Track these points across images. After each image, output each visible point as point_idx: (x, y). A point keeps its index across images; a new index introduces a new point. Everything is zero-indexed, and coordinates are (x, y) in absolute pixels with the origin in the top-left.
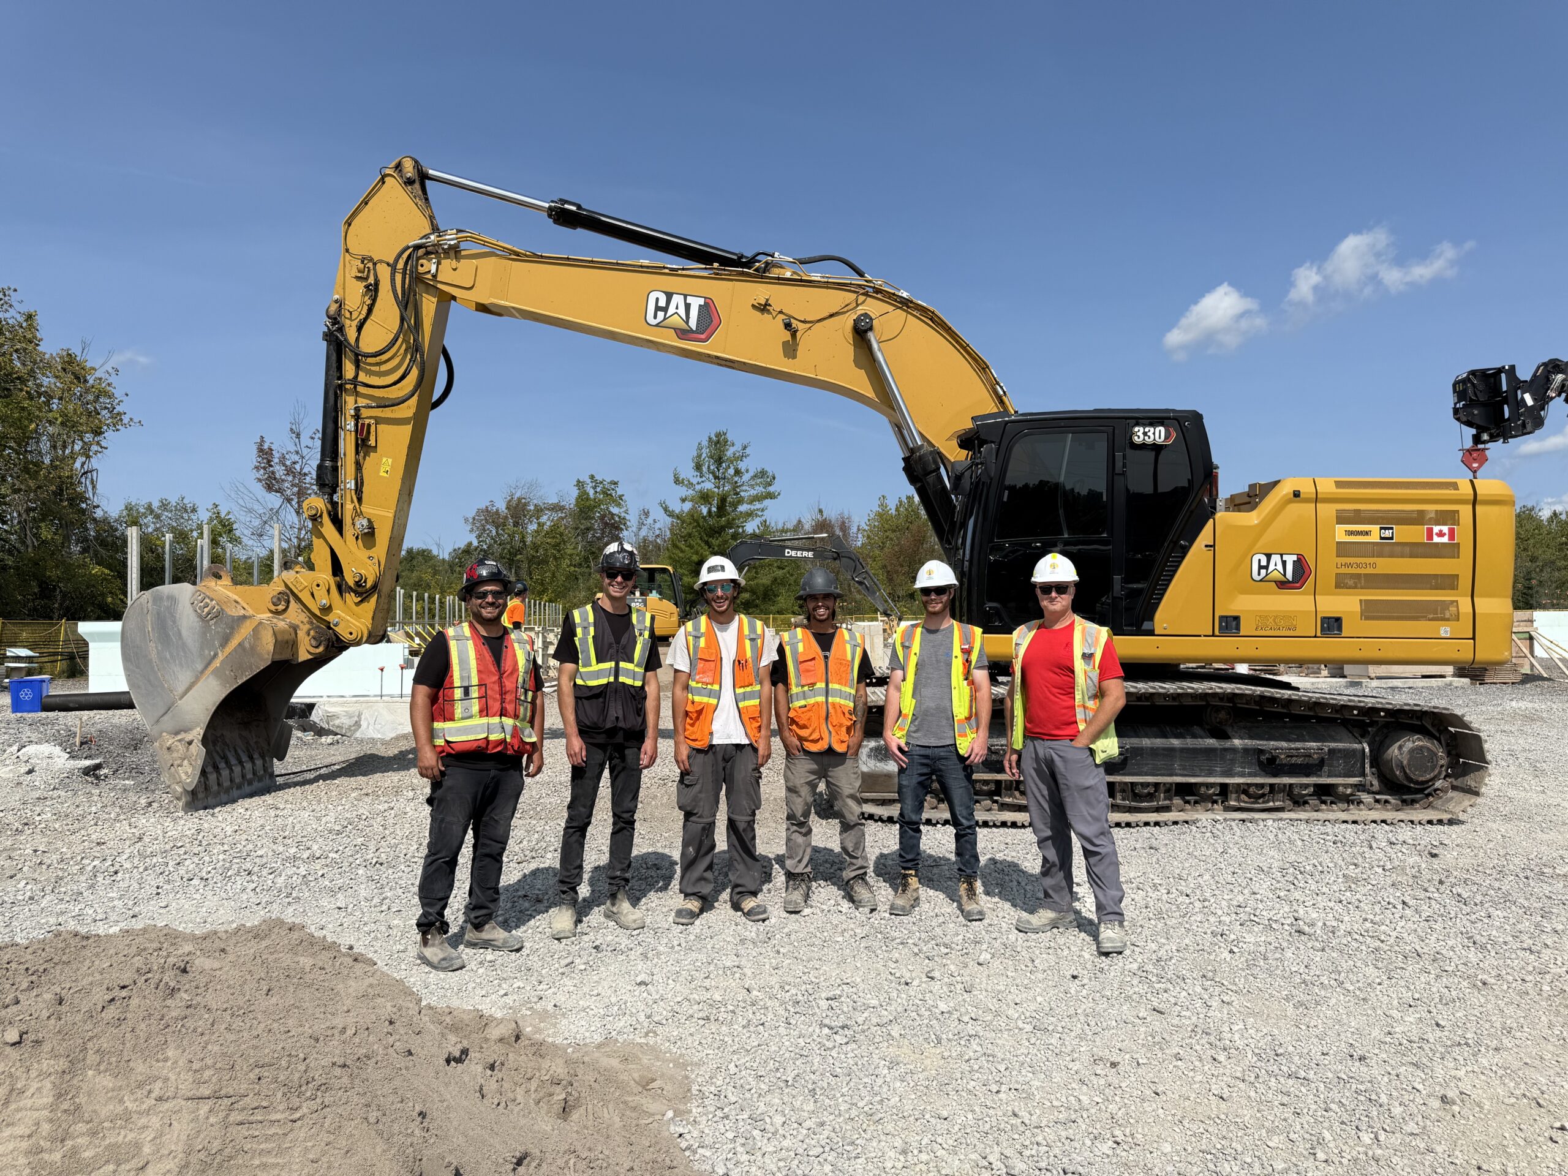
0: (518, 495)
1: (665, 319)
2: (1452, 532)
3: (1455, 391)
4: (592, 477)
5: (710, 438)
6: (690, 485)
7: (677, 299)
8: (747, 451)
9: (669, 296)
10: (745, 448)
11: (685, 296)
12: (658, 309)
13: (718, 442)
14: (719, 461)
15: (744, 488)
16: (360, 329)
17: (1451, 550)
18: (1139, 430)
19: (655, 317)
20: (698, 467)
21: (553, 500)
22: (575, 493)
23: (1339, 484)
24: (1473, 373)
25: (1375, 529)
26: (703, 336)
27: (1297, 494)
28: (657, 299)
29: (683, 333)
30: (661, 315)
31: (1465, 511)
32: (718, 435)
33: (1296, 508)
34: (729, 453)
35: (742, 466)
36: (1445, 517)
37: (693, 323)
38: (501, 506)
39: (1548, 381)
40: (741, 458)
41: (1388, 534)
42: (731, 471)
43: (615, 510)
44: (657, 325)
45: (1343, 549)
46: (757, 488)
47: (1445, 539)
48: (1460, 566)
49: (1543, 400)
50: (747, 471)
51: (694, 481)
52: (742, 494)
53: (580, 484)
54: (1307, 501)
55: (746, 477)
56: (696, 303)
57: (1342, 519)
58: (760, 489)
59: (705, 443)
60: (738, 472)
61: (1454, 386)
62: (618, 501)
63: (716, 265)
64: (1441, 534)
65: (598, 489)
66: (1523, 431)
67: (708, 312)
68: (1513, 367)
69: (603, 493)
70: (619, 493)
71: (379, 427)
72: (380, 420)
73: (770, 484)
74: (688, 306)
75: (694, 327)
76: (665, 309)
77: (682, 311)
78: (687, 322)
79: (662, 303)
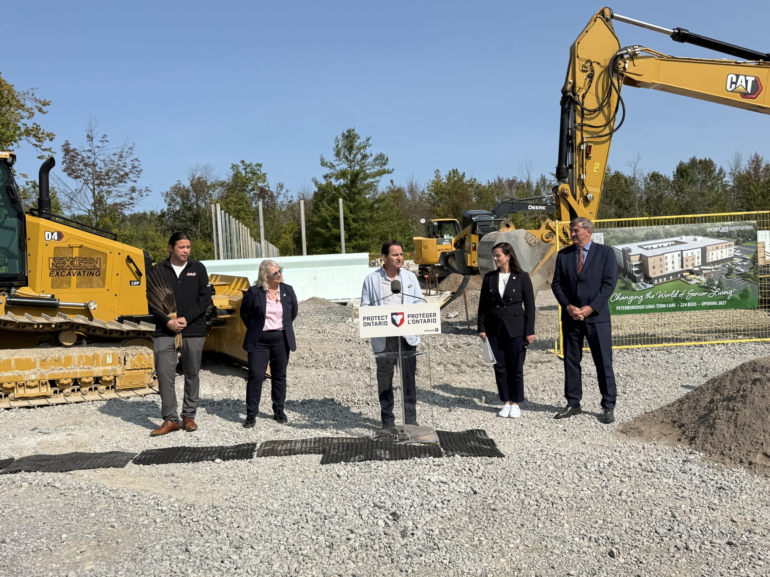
0: (197, 176)
1: (735, 88)
4: (243, 162)
5: (343, 134)
6: (332, 166)
7: (742, 78)
8: (370, 142)
9: (738, 76)
10: (368, 140)
11: (745, 76)
12: (732, 83)
14: (350, 149)
15: (368, 167)
16: (584, 97)
19: (731, 87)
20: (338, 154)
21: (221, 178)
22: (232, 173)
26: (754, 96)
28: (732, 78)
29: (744, 95)
30: (733, 86)
32: (349, 131)
34: (357, 144)
35: (368, 151)
37: (749, 90)
38: (187, 184)
40: (364, 147)
42: (359, 157)
43: (261, 184)
44: (732, 91)
46: (376, 167)
50: (371, 155)
51: (335, 163)
52: (367, 171)
53: (234, 167)
55: (370, 160)
56: (751, 79)
58: (377, 168)
59: (340, 138)
60: (365, 157)
62: (263, 178)
63: (761, 60)
65: (248, 170)
67: (756, 83)
69: (252, 172)
70: (263, 172)
71: (594, 147)
72: (596, 143)
73: (385, 164)
74: (747, 81)
75: (750, 92)
76: (736, 83)
77: (744, 84)
78: (746, 89)
79: (734, 80)
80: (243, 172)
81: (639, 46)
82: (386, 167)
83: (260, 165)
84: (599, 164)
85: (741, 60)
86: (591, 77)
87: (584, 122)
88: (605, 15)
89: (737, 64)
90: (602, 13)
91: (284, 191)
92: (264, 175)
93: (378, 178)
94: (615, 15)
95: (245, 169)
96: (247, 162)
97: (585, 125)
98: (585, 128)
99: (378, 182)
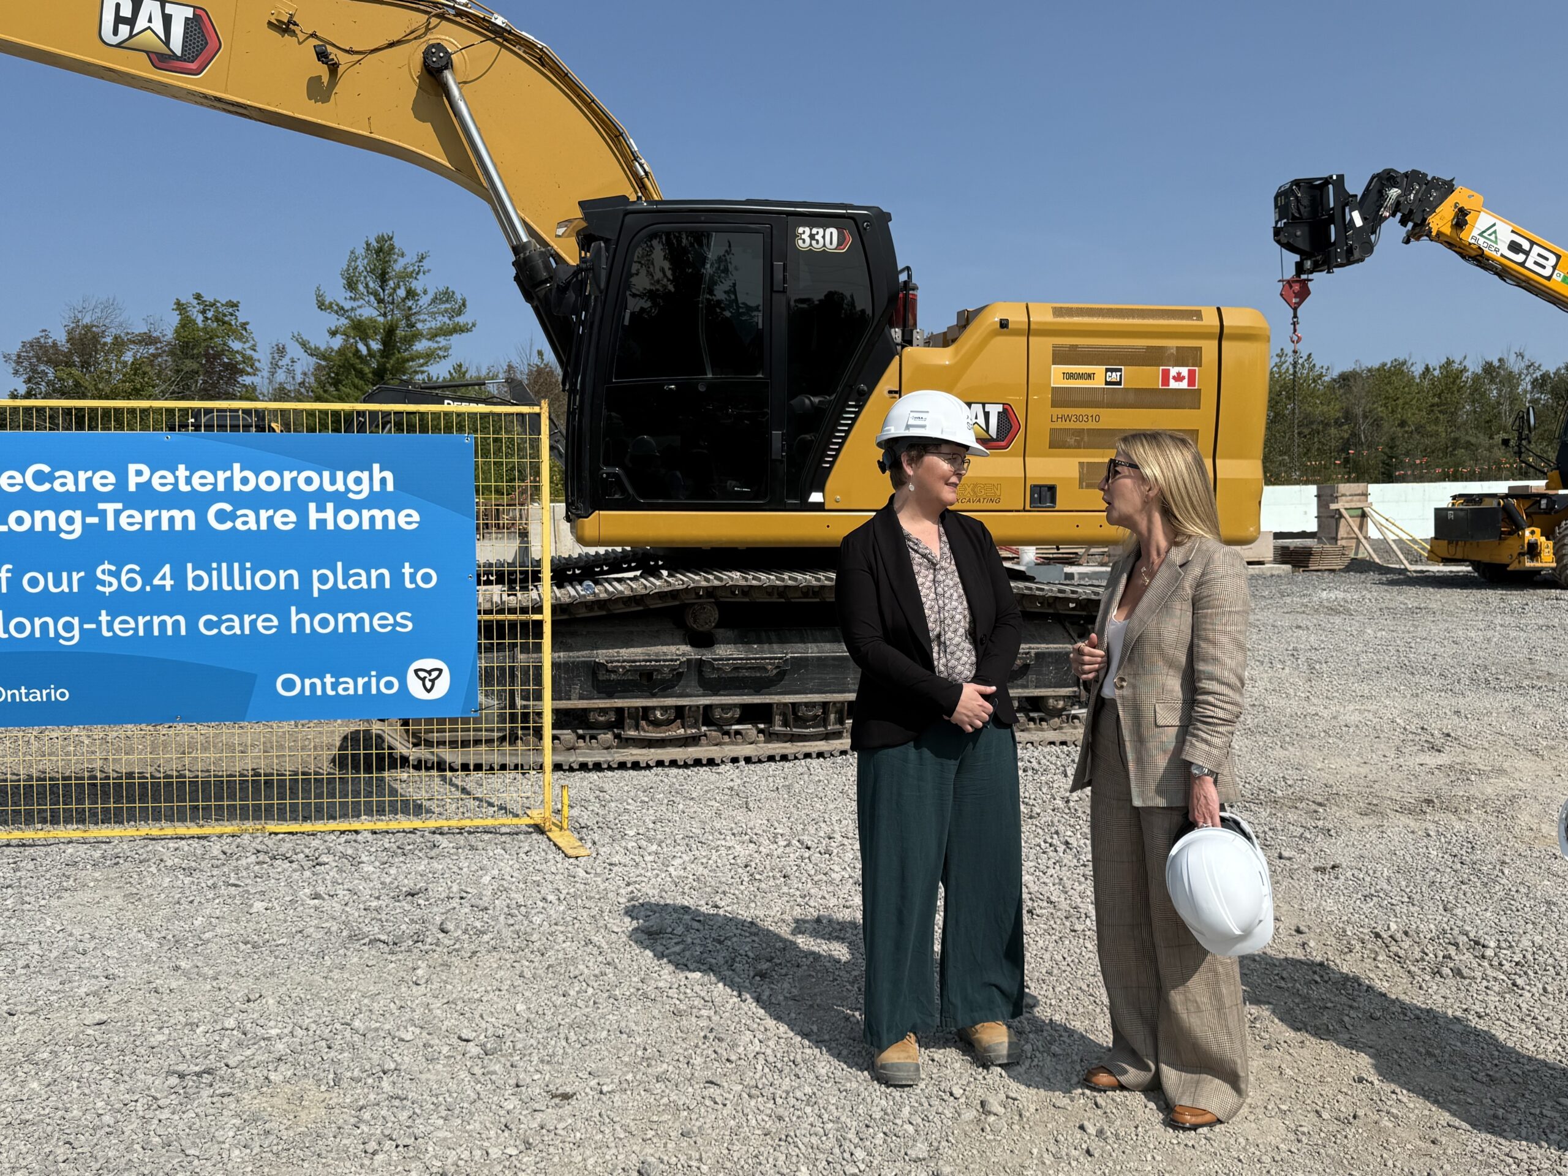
0: (87, 320)
1: (131, 36)
2: (1192, 374)
4: (198, 297)
5: (368, 245)
6: (341, 311)
7: (150, 7)
10: (422, 259)
11: (163, 3)
12: (119, 20)
13: (379, 251)
14: (383, 279)
15: (422, 317)
17: (1189, 399)
18: (804, 232)
19: (115, 32)
20: (351, 285)
21: (141, 328)
22: (175, 319)
23: (1058, 312)
24: (1297, 183)
25: (1099, 370)
26: (193, 66)
27: (1004, 324)
28: (118, 6)
29: (162, 59)
30: (124, 30)
31: (1209, 348)
32: (381, 239)
33: (1003, 341)
34: (398, 266)
35: (417, 285)
36: (1185, 357)
37: (177, 44)
38: (59, 336)
39: (1381, 196)
40: (414, 275)
41: (1115, 377)
42: (402, 293)
43: (236, 345)
44: (119, 45)
45: (1062, 398)
46: (440, 318)
47: (1184, 385)
48: (1200, 419)
49: (1373, 222)
51: (347, 305)
53: (180, 307)
54: (1017, 333)
56: (180, 14)
57: (1061, 356)
58: (442, 320)
60: (411, 294)
61: (1276, 198)
62: (241, 331)
64: (1178, 378)
65: (210, 314)
66: (1350, 259)
67: (200, 29)
68: (1341, 177)
69: (217, 319)
70: (241, 320)
73: (460, 313)
74: (167, 19)
75: (178, 51)
76: (131, 22)
77: (158, 26)
78: (167, 43)
79: (126, 12)
80: (200, 319)
82: (461, 320)
83: (234, 305)
91: (285, 361)
92: (244, 326)
95: (203, 312)
96: (208, 298)
99: (446, 349)
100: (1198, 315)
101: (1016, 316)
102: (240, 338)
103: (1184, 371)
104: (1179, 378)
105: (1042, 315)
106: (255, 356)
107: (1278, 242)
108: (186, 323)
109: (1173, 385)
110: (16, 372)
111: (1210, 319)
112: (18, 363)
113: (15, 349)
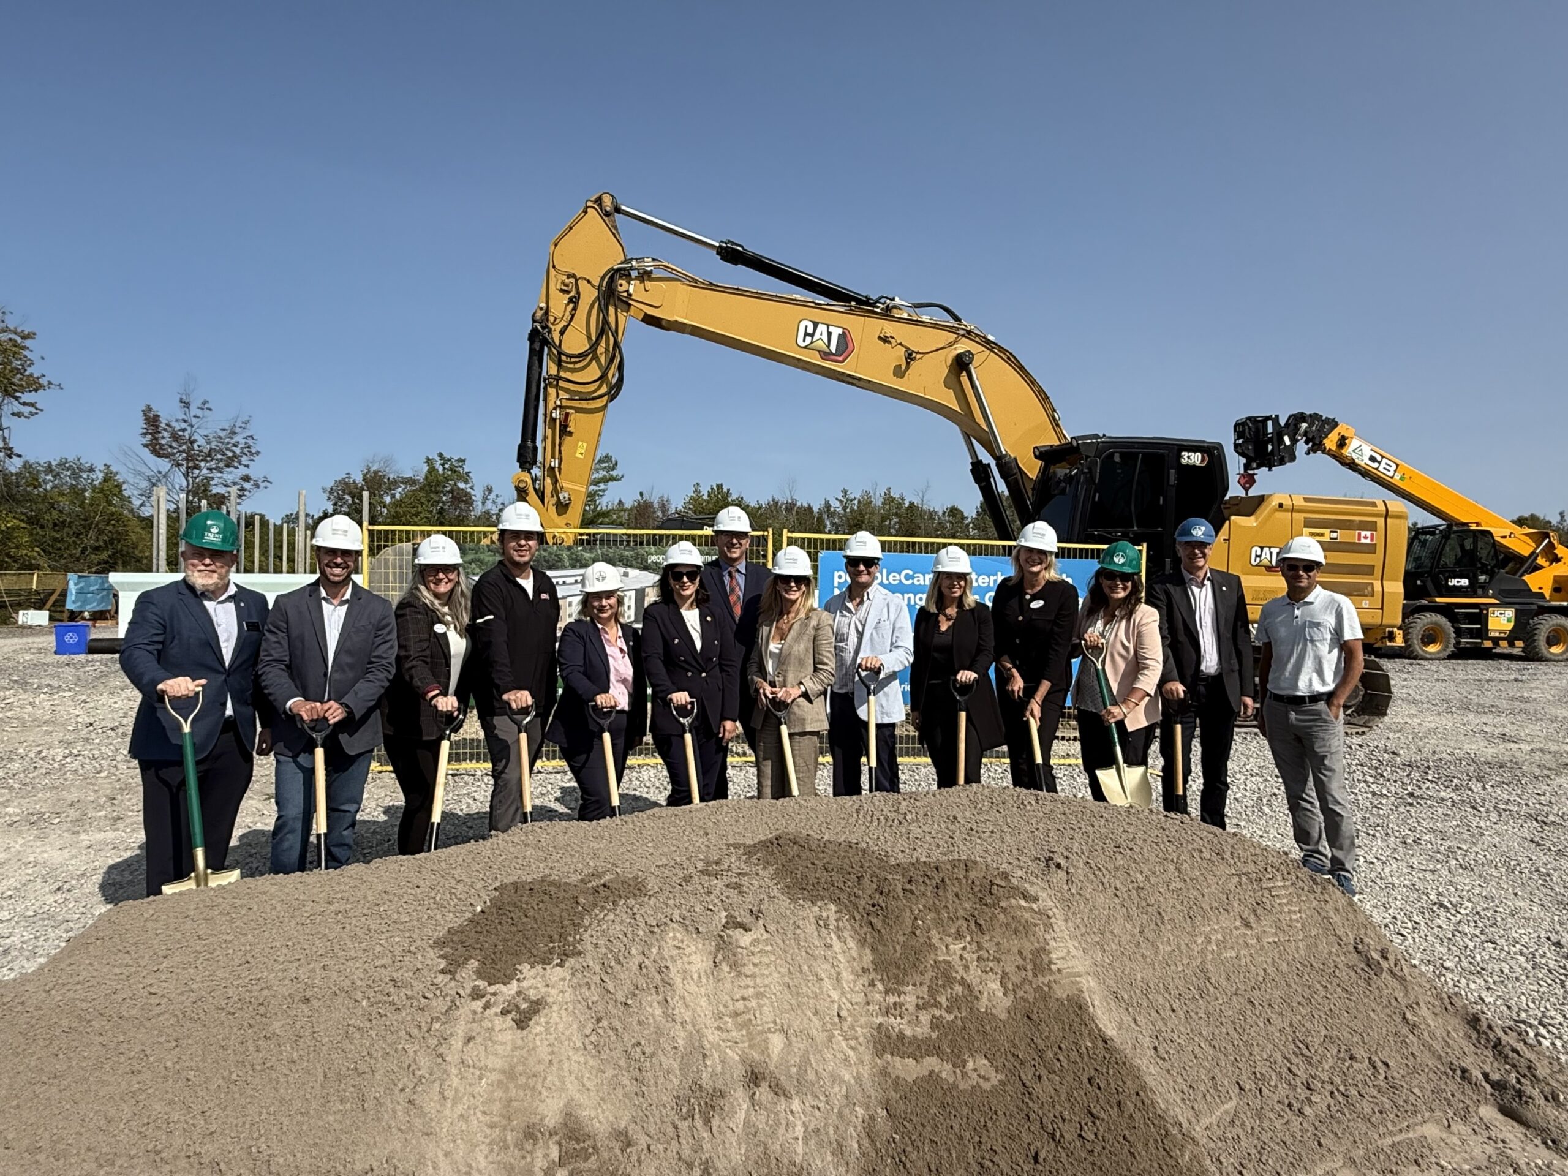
0: (375, 468)
1: (812, 343)
2: (1372, 535)
3: (1235, 431)
4: (440, 455)
7: (822, 328)
9: (816, 325)
11: (828, 326)
12: (806, 334)
16: (562, 332)
17: (1371, 549)
18: (1185, 454)
19: (804, 341)
23: (1306, 499)
24: (1248, 418)
25: (1327, 531)
26: (840, 359)
27: (1281, 505)
28: (806, 327)
29: (826, 355)
30: (809, 339)
31: (1380, 522)
33: (1280, 515)
37: (833, 348)
38: (358, 478)
39: (1297, 428)
41: (1334, 535)
43: (462, 485)
44: (805, 347)
47: (1368, 541)
48: (1375, 560)
49: (1294, 441)
53: (429, 460)
54: (1287, 510)
56: (836, 332)
57: (1306, 524)
58: (603, 474)
61: (1235, 427)
62: (466, 478)
63: (853, 303)
65: (447, 466)
66: (1282, 462)
67: (845, 339)
68: (1277, 416)
69: (451, 470)
70: (466, 470)
71: (574, 417)
72: (578, 410)
73: (613, 469)
74: (830, 334)
75: (834, 351)
76: (812, 335)
77: (825, 337)
78: (828, 346)
79: (810, 330)
80: (440, 469)
81: (654, 260)
82: (614, 473)
83: (463, 461)
84: (585, 445)
85: (822, 300)
86: (574, 301)
87: (562, 374)
88: (604, 204)
89: (818, 306)
90: (599, 201)
91: (492, 496)
92: (468, 474)
93: (602, 486)
94: (623, 208)
95: (443, 465)
96: (447, 456)
97: (561, 378)
98: (562, 384)
99: (604, 491)
100: (1374, 504)
101: (1287, 503)
102: (466, 482)
103: (1368, 533)
104: (1366, 537)
105: (1299, 501)
106: (473, 492)
107: (1237, 452)
108: (432, 470)
109: (1363, 541)
110: (329, 498)
111: (1381, 507)
112: (330, 493)
113: (330, 484)
